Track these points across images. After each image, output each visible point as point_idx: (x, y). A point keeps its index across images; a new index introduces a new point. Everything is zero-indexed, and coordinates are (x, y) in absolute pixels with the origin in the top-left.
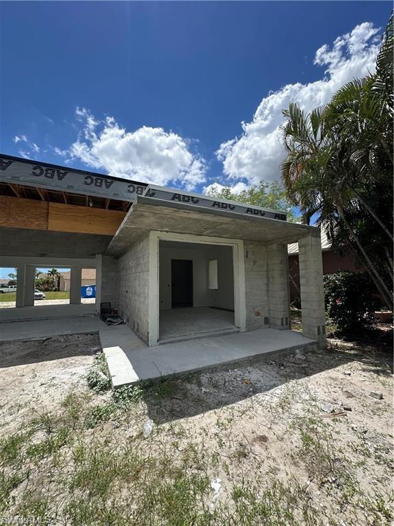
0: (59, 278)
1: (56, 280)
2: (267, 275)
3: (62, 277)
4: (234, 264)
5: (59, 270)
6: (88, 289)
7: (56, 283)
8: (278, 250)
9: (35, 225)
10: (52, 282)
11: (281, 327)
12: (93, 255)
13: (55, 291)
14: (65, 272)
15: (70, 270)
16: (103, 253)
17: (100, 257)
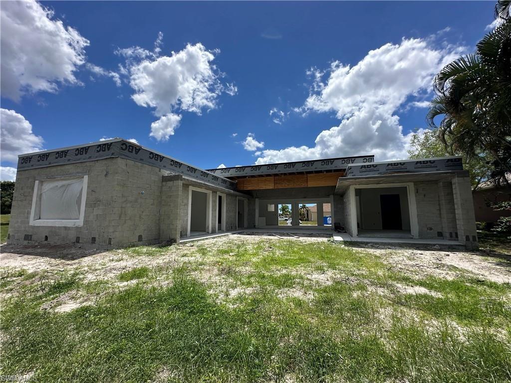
0: (308, 211)
1: (305, 213)
2: (439, 203)
3: (310, 210)
4: (409, 197)
5: (307, 205)
6: (328, 219)
7: (306, 216)
8: (444, 186)
9: (303, 185)
10: (304, 214)
11: (450, 238)
12: (328, 196)
13: (306, 220)
14: (312, 206)
15: (316, 204)
16: (333, 195)
17: (332, 196)
